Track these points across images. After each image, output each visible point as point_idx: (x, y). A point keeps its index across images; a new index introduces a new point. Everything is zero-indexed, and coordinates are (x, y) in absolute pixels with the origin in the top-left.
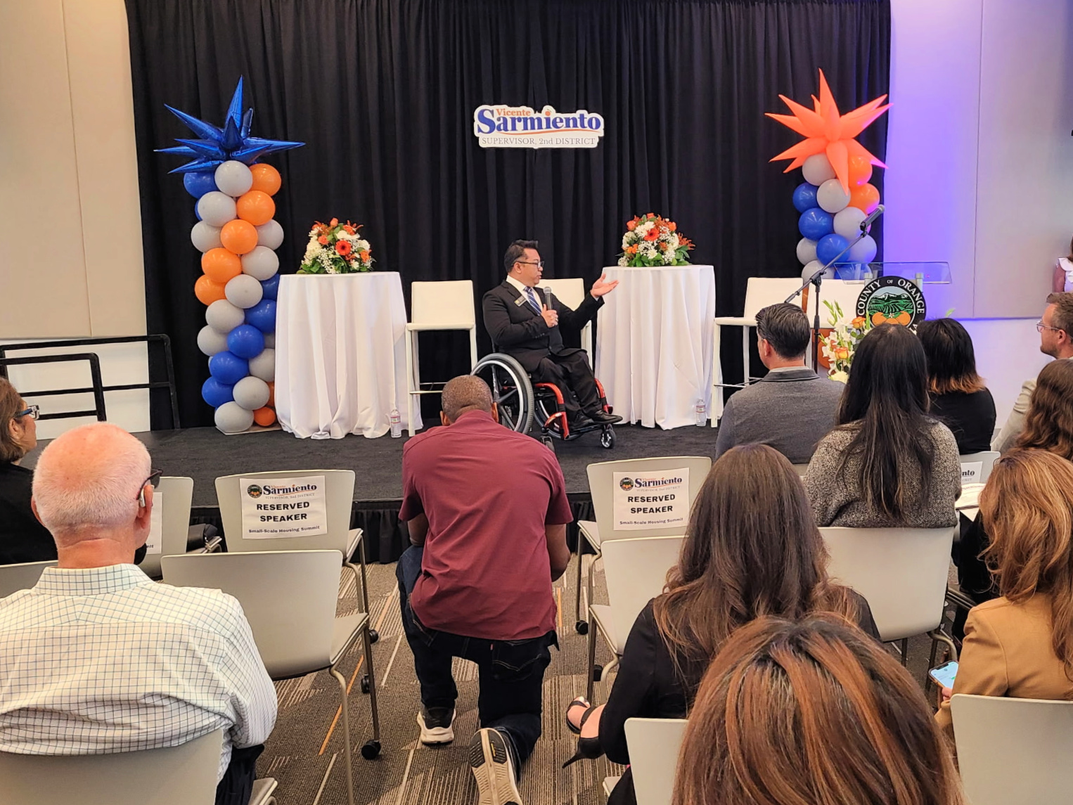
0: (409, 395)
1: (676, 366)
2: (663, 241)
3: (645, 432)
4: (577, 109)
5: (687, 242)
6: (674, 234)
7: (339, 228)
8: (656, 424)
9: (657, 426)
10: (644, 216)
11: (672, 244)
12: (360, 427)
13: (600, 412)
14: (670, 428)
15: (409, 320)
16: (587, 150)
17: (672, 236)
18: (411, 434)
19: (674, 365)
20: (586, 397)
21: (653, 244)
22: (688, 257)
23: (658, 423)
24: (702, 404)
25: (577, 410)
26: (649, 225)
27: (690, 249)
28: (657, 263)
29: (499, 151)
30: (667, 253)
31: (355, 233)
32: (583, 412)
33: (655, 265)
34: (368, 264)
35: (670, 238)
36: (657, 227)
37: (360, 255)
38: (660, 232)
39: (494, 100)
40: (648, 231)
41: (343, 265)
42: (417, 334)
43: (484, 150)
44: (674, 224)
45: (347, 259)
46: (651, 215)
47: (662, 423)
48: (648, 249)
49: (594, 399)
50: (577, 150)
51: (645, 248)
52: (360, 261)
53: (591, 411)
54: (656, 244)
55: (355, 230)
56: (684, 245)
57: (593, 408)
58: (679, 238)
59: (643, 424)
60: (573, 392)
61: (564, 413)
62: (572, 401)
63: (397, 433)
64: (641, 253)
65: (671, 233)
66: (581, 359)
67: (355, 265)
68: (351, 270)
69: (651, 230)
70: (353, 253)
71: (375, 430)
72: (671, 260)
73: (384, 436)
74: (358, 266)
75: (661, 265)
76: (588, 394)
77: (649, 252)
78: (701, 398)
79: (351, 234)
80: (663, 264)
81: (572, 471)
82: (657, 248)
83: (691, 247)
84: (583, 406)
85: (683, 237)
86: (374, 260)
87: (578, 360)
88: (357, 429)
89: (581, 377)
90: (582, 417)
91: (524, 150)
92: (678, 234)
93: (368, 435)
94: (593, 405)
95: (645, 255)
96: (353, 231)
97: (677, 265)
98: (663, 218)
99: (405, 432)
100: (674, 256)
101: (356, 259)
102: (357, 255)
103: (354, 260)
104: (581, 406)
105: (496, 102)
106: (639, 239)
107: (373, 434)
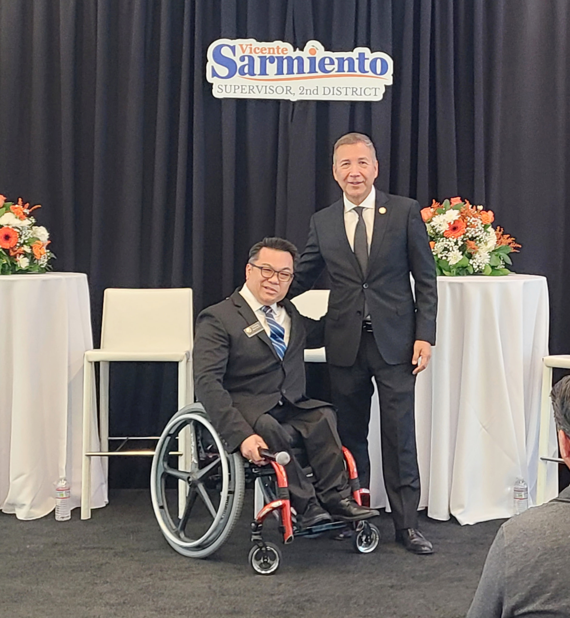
0: (84, 457)
1: (484, 427)
2: (473, 239)
3: (433, 527)
4: (356, 46)
5: (510, 240)
6: (490, 229)
7: (4, 209)
8: (451, 515)
9: (453, 519)
10: (447, 201)
11: (486, 243)
12: (11, 502)
13: (345, 502)
14: (471, 523)
15: (97, 345)
16: (368, 104)
17: (485, 231)
18: (85, 515)
19: (481, 426)
20: (326, 477)
21: (456, 243)
22: (510, 263)
23: (453, 513)
24: (522, 486)
25: (308, 497)
26: (452, 215)
27: (513, 251)
28: (462, 270)
29: (241, 103)
30: (477, 256)
31: (29, 216)
32: (320, 501)
33: (458, 274)
34: (43, 261)
35: (481, 235)
36: (464, 218)
37: (31, 248)
38: (467, 226)
39: (238, 33)
40: (449, 224)
41: (5, 262)
42: (108, 366)
43: (219, 100)
44: (490, 213)
45: (12, 254)
46: (456, 201)
47: (460, 514)
48: (449, 251)
49: (338, 481)
50: (353, 104)
51: (446, 249)
52: (32, 257)
53: (333, 500)
54: (460, 243)
55: (27, 212)
56: (503, 245)
57: (335, 495)
58: (497, 234)
59: (430, 515)
60: (309, 469)
61: (288, 502)
62: (303, 483)
63: (63, 515)
64: (439, 256)
65: (486, 227)
66: (322, 418)
67: (23, 262)
68: (17, 270)
69: (455, 221)
70: (22, 245)
71: (32, 507)
72: (483, 267)
73: (45, 516)
74: (27, 264)
75: (469, 274)
76: (330, 470)
77: (450, 254)
78: (521, 477)
79: (20, 218)
80: (472, 272)
81: (301, 595)
82: (462, 249)
83: (515, 248)
84: (321, 491)
85: (502, 235)
86: (53, 256)
87: (318, 420)
88: (9, 504)
89: (321, 446)
90: (316, 509)
91: (278, 102)
92: (495, 229)
93: (21, 515)
94: (336, 489)
95: (444, 258)
96: (24, 213)
97: (490, 275)
98: (473, 204)
99: (76, 512)
100: (487, 261)
101: (25, 255)
102: (27, 249)
103: (22, 256)
104: (317, 490)
105: (241, 34)
106: (437, 234)
107: (29, 513)
